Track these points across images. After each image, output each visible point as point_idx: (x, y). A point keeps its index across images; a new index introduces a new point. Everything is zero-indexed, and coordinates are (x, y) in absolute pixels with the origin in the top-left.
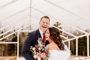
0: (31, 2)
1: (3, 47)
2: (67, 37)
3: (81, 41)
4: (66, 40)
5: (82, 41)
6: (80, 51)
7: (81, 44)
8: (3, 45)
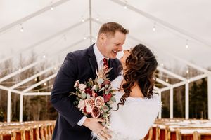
0: (90, 8)
1: (39, 104)
2: (167, 81)
3: (198, 90)
4: (166, 86)
5: (200, 90)
6: (196, 111)
7: (198, 97)
8: (39, 101)
